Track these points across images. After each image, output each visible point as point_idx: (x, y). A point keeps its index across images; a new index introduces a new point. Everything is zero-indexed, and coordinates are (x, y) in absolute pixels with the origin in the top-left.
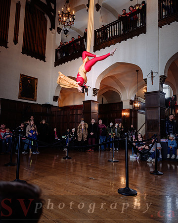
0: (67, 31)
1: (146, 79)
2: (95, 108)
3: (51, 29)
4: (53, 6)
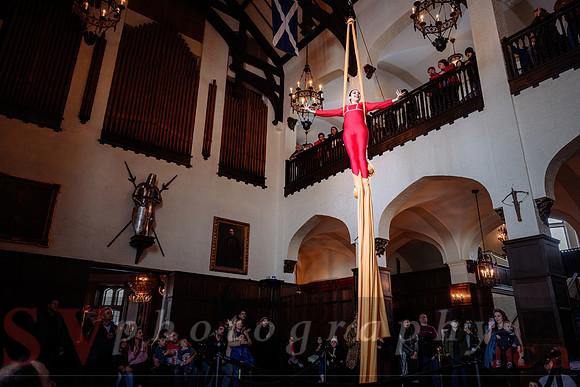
0: (310, 123)
1: (501, 210)
3: (275, 123)
4: (277, 80)
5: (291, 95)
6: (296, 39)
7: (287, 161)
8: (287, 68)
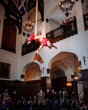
0: (29, 35)
2: (49, 82)
3: (19, 34)
4: (20, 20)
5: (24, 26)
6: (26, 9)
7: (22, 45)
8: (23, 17)
